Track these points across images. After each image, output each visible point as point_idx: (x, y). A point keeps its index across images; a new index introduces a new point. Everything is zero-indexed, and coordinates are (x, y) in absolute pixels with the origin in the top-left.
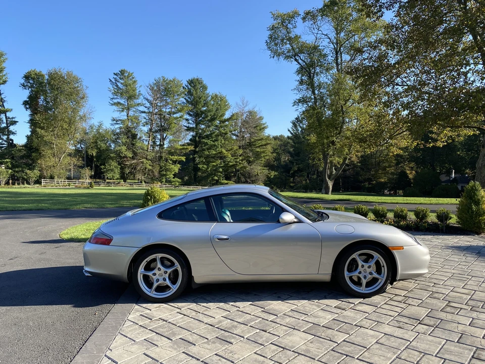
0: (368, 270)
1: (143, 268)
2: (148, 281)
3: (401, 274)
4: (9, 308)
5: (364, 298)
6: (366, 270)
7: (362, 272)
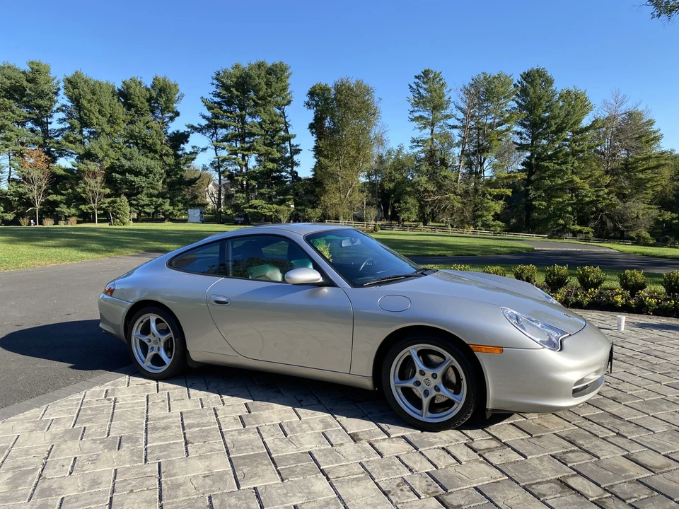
0: (434, 382)
1: (139, 330)
2: (144, 348)
3: (495, 401)
4: (21, 357)
5: (422, 430)
6: (428, 382)
7: (423, 383)
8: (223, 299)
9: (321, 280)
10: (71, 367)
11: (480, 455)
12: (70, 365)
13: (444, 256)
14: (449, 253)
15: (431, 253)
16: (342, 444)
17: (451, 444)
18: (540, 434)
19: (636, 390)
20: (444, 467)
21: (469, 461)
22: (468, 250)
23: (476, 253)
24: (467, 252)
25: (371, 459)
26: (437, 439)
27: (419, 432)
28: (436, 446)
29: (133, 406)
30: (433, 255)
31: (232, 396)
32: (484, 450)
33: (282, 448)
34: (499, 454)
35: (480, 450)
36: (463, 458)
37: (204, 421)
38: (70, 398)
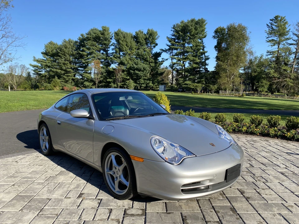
0: (119, 173)
3: (140, 188)
7: (116, 173)
8: (59, 122)
9: (88, 115)
10: (25, 147)
11: (123, 218)
12: (26, 145)
13: (262, 109)
14: (265, 108)
15: (255, 108)
16: (70, 198)
17: (118, 208)
18: (172, 212)
19: (270, 195)
20: (97, 220)
21: (112, 220)
22: (279, 107)
23: (281, 109)
24: (277, 108)
25: (71, 208)
26: (115, 204)
27: (113, 198)
28: (109, 208)
29: (20, 166)
30: (256, 109)
31: (61, 167)
32: (129, 214)
33: (43, 195)
34: (133, 218)
35: (128, 214)
36: (112, 217)
37: (33, 177)
38: (6, 159)
